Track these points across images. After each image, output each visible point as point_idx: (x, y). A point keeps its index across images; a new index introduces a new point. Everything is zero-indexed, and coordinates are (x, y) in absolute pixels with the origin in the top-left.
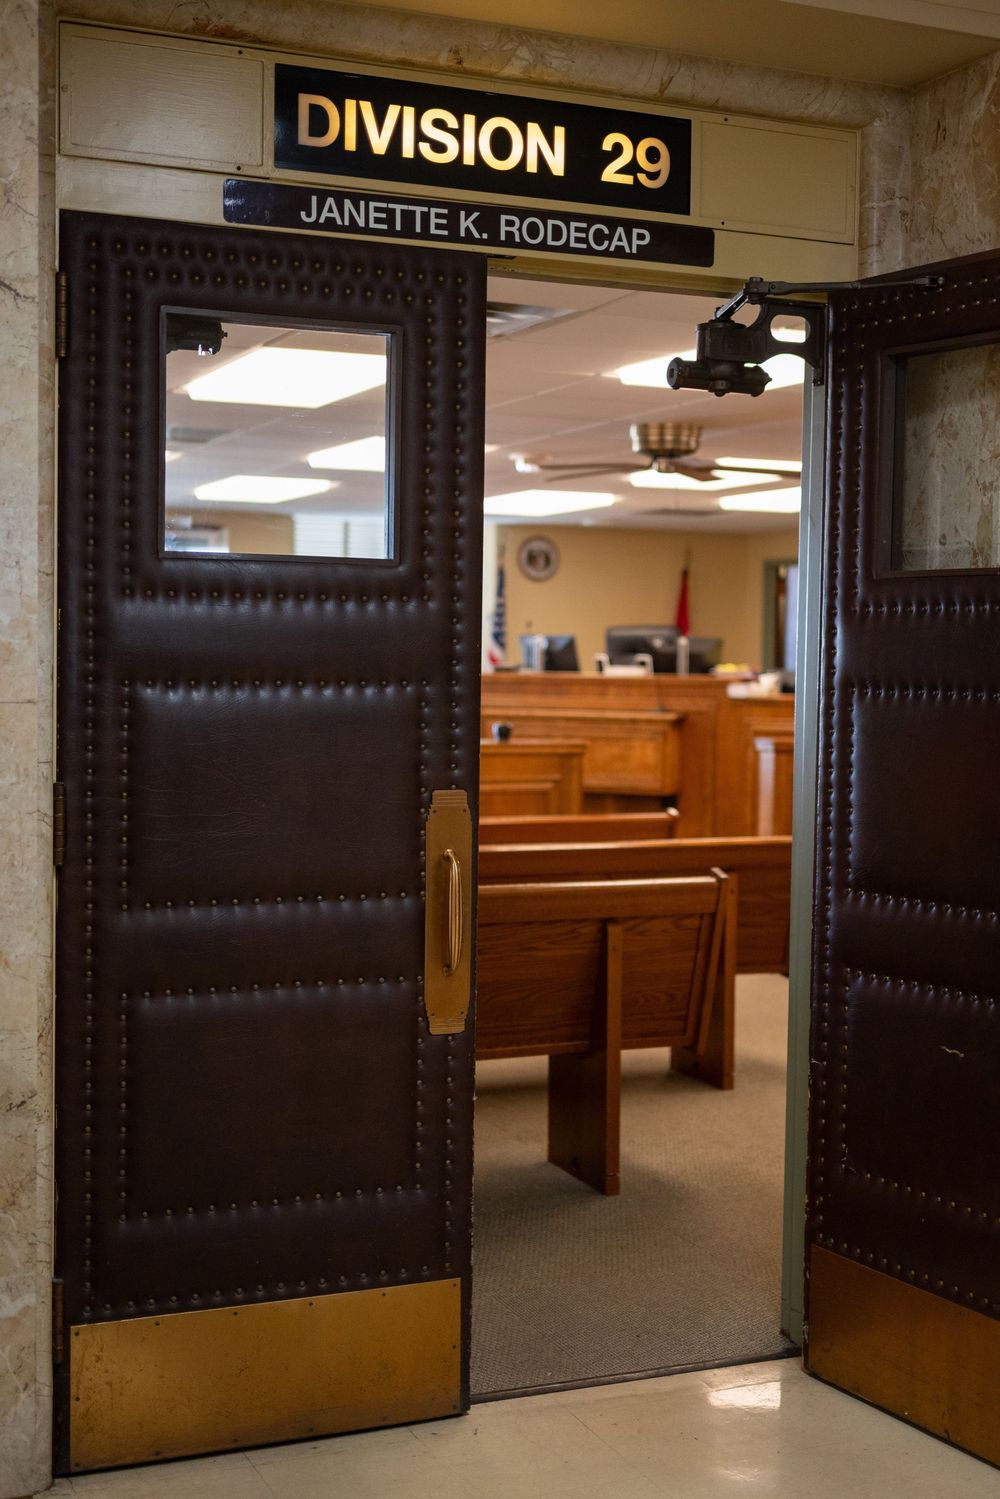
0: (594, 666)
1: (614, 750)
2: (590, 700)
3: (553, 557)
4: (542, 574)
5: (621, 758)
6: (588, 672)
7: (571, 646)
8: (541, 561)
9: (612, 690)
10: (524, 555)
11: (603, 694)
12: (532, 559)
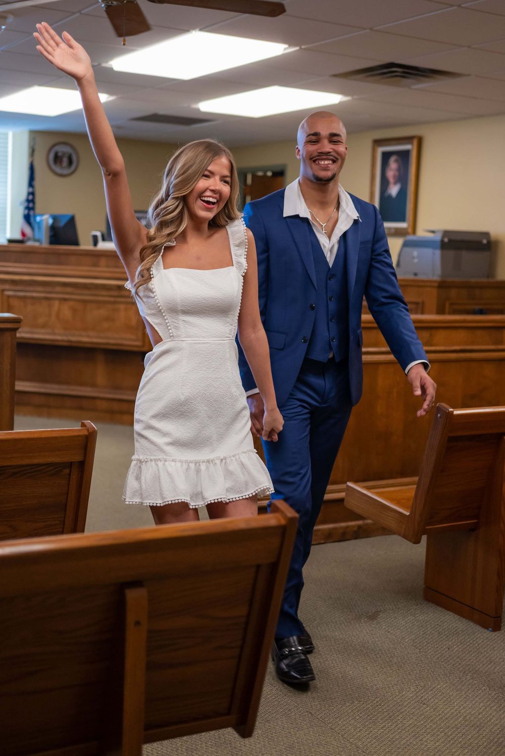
0: (91, 240)
1: (102, 312)
2: (84, 270)
3: (74, 158)
4: (65, 172)
5: (108, 319)
6: (85, 245)
7: (72, 222)
8: (65, 161)
9: (103, 261)
10: (52, 156)
11: (96, 265)
12: (57, 159)
